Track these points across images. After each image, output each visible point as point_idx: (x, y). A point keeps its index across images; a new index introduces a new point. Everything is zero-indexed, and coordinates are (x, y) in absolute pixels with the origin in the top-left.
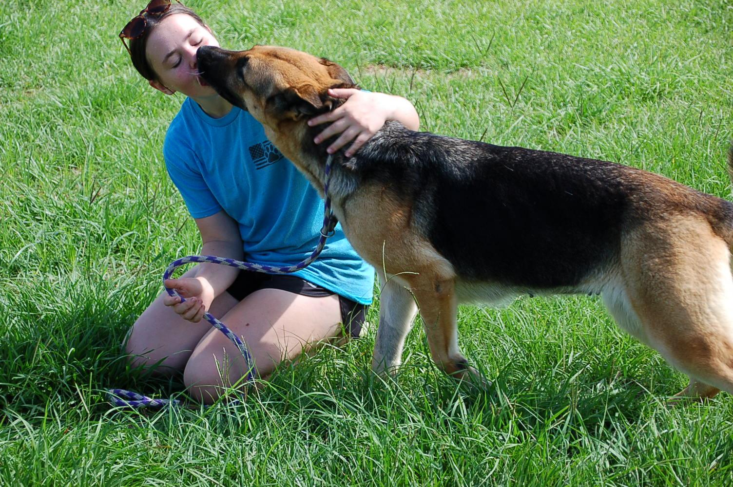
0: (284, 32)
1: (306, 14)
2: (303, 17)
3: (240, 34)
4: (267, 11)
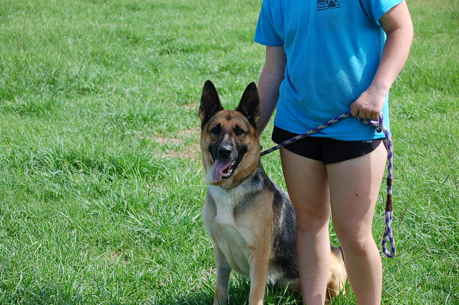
0: (437, 116)
1: (452, 105)
2: (450, 107)
3: (407, 116)
4: (426, 102)
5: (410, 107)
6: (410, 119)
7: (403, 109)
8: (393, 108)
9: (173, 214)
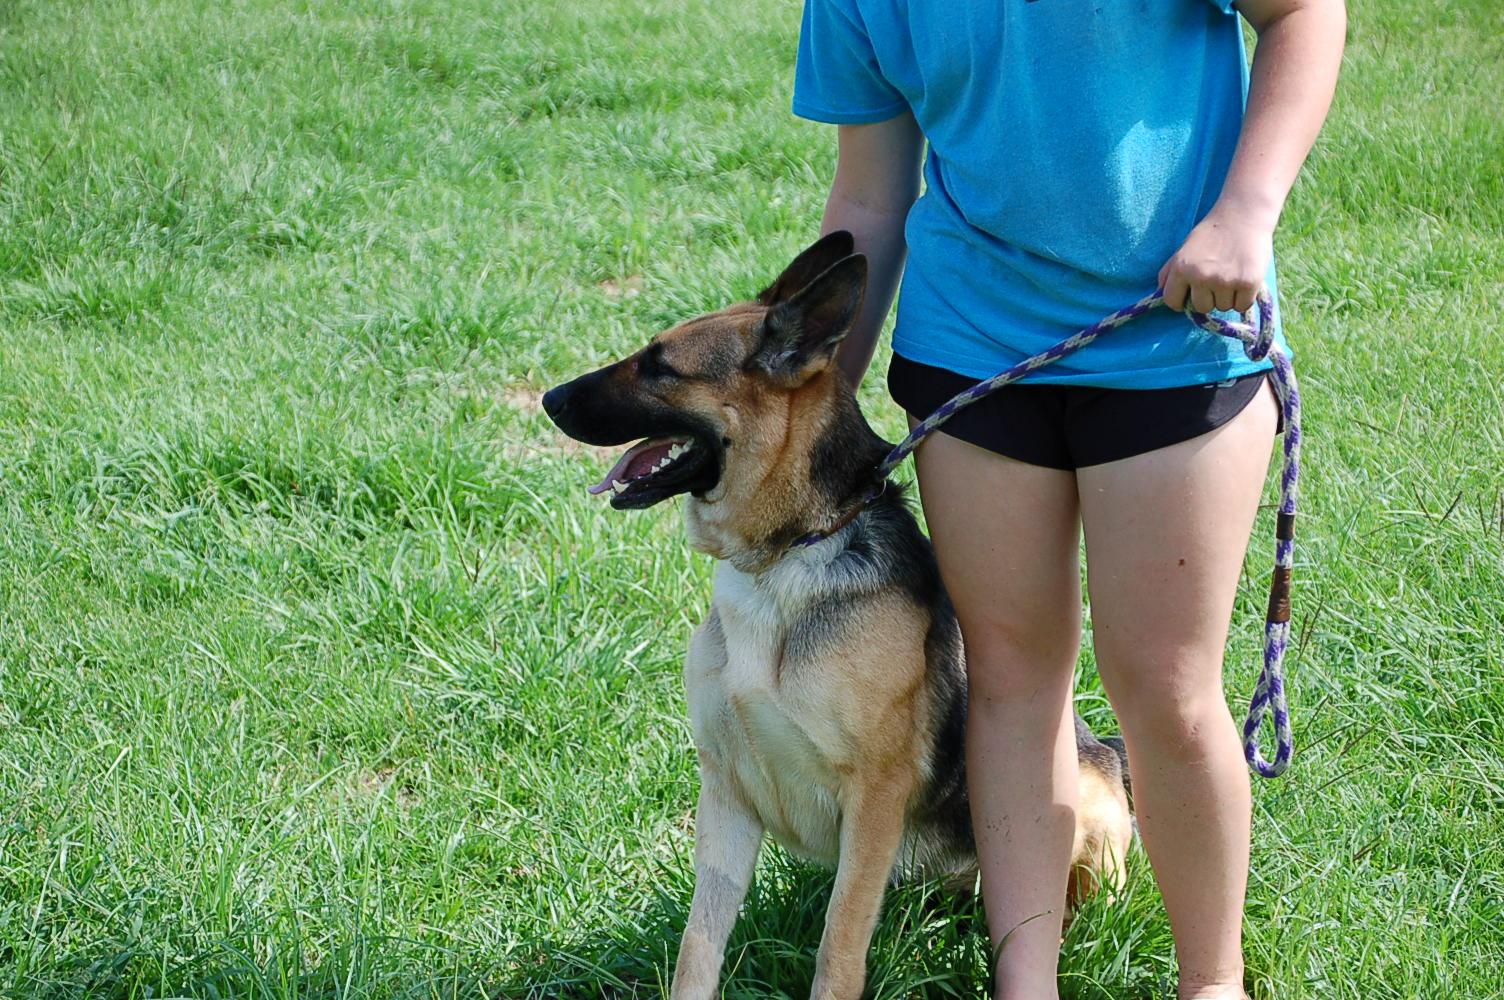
0: (1430, 299)
1: (1481, 263)
2: (1475, 269)
3: (1333, 301)
4: (1396, 253)
5: (1344, 271)
6: (1341, 311)
7: (1321, 281)
8: (1286, 275)
9: (561, 640)
